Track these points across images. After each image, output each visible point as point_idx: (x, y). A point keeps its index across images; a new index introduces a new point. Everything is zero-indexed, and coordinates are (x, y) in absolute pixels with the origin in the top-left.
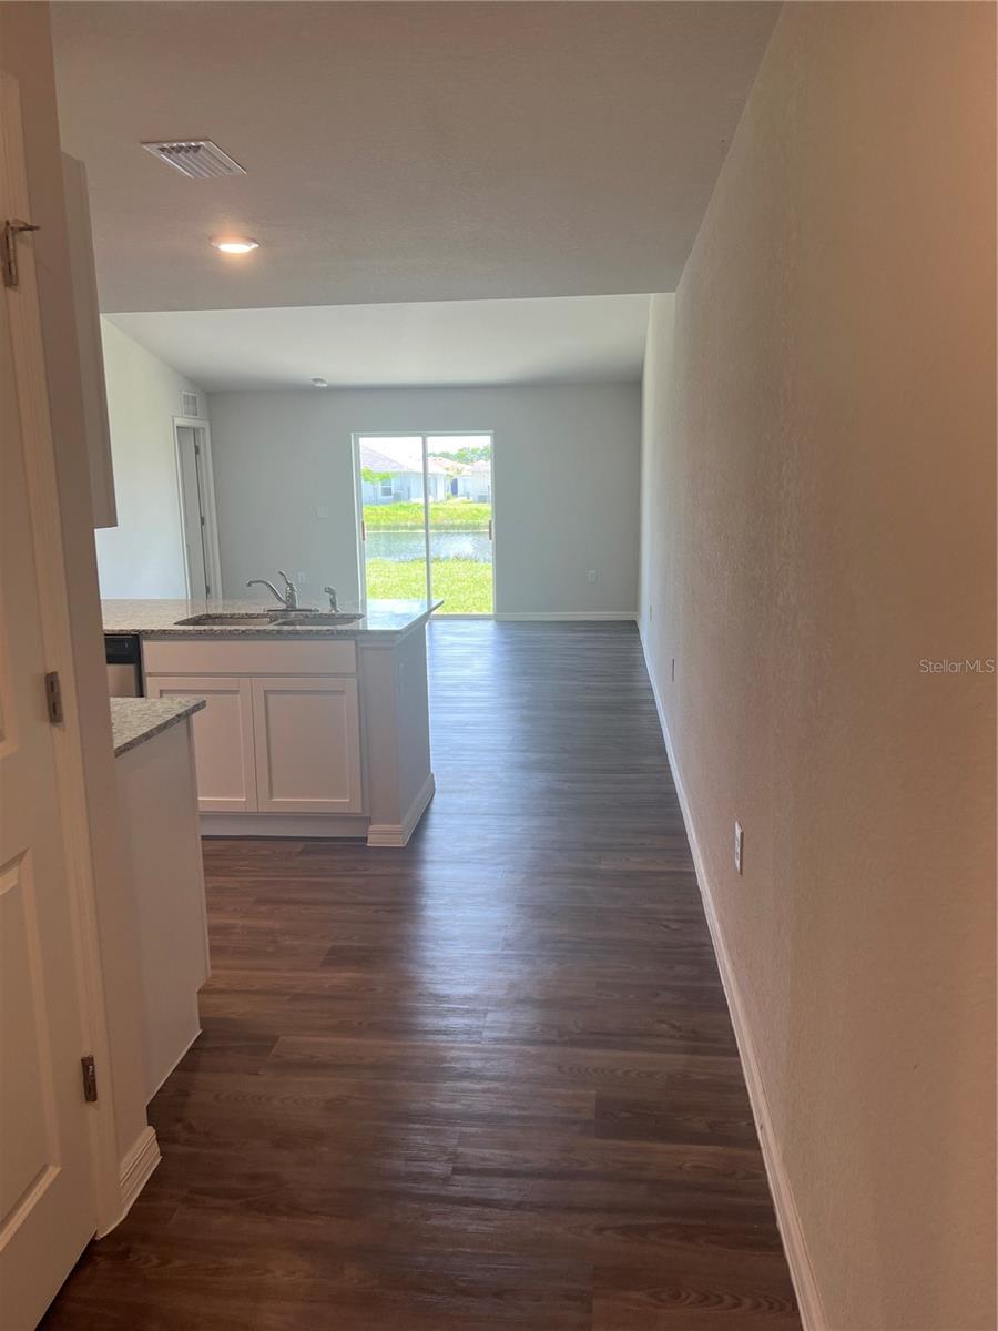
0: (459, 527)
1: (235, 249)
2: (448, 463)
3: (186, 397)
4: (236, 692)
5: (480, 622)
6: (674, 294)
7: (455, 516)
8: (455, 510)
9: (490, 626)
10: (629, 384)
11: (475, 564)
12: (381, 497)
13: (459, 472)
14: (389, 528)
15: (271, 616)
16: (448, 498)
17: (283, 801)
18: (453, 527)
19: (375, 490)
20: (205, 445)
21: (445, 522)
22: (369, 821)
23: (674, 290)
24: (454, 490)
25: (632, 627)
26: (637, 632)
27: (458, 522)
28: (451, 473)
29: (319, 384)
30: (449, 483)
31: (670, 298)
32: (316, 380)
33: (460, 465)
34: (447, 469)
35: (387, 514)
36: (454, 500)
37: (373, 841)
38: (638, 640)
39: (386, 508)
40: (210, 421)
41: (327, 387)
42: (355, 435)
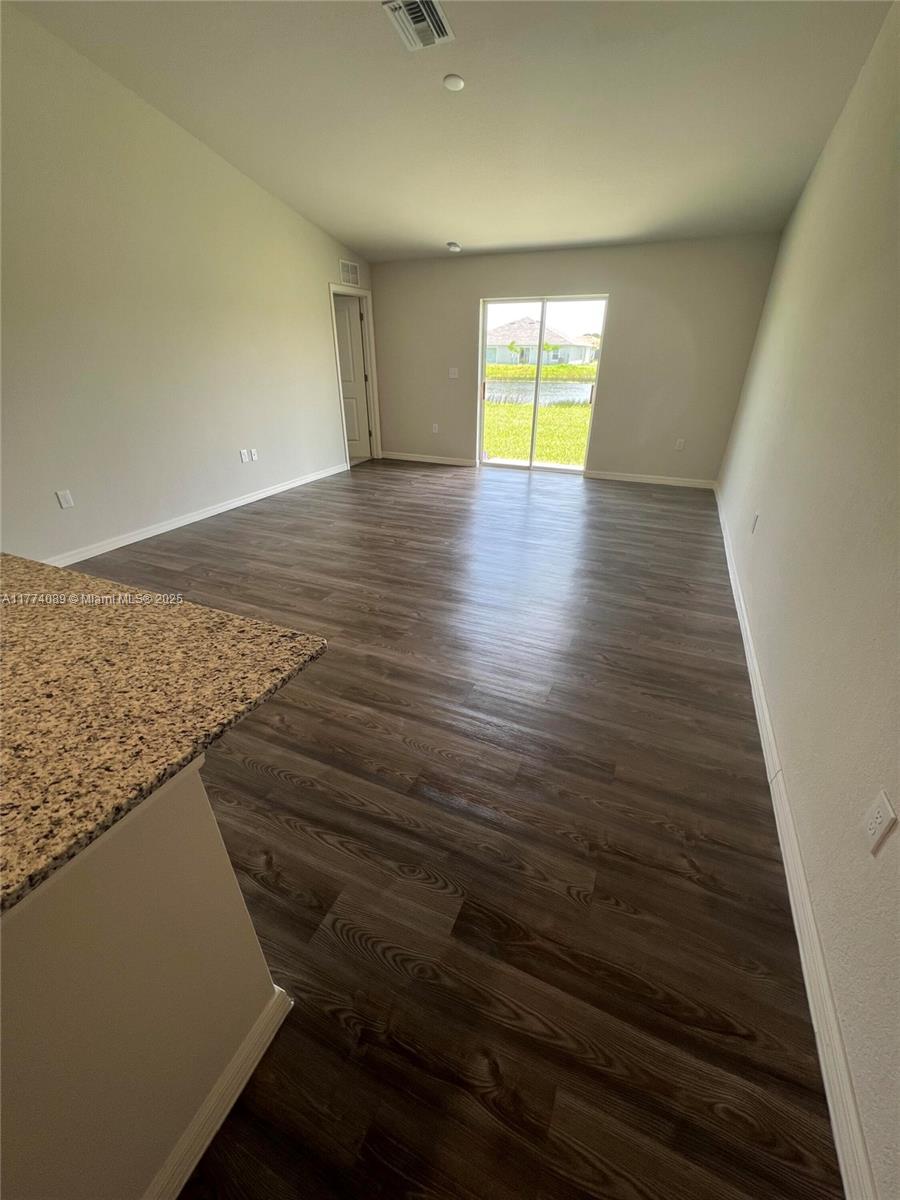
3: (344, 266)
5: (570, 477)
20: (368, 312)
29: (453, 249)
40: (371, 289)
41: (461, 252)
42: (484, 301)
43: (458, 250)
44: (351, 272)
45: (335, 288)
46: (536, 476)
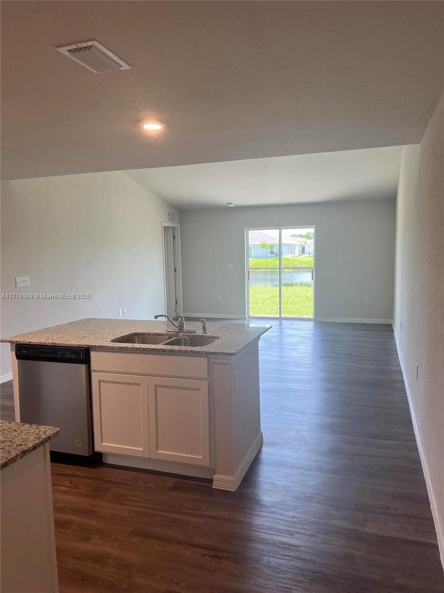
0: (304, 268)
1: (152, 127)
2: (300, 239)
3: (169, 213)
4: (139, 385)
5: (306, 322)
6: (419, 144)
7: (302, 264)
8: (303, 260)
9: (311, 325)
10: (389, 200)
11: (308, 288)
12: (269, 255)
13: (305, 243)
14: (271, 268)
15: (169, 335)
16: (300, 255)
17: (164, 452)
18: (301, 268)
19: (267, 252)
20: (178, 235)
21: (298, 266)
22: (214, 472)
23: (420, 143)
24: (303, 251)
25: (389, 328)
26: (392, 331)
27: (304, 266)
28: (302, 244)
29: (230, 206)
30: (301, 248)
31: (417, 147)
32: (228, 203)
33: (306, 240)
34: (300, 242)
35: (271, 262)
36: (304, 256)
37: (216, 485)
38: (393, 338)
39: (271, 260)
40: (180, 224)
41: (234, 207)
42: (246, 229)
43: (233, 206)
44: (171, 216)
45: (165, 224)
46: (284, 322)
